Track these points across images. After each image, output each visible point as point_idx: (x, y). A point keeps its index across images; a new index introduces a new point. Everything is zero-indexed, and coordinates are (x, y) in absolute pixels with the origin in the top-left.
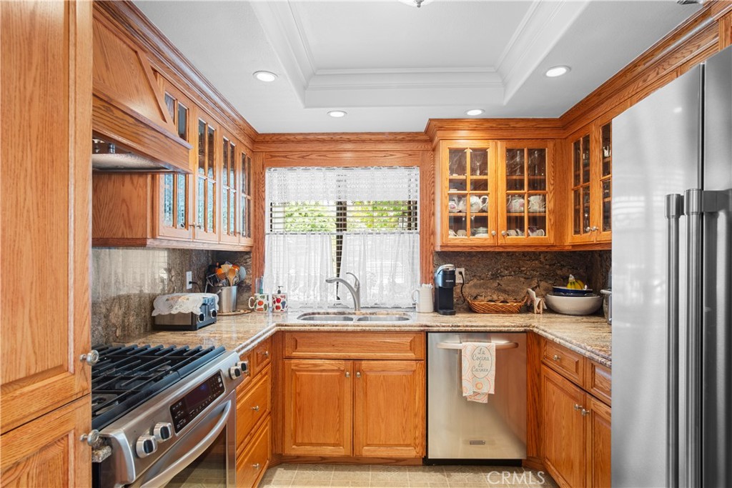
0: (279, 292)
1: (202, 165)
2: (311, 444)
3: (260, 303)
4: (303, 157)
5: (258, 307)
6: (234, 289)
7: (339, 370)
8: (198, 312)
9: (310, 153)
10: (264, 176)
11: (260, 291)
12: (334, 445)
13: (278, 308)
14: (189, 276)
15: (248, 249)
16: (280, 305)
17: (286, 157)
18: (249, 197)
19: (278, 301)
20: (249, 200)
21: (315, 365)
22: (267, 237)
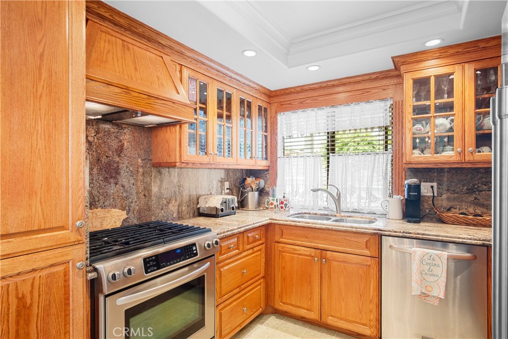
0: (284, 197)
1: (220, 116)
2: (292, 305)
3: (272, 204)
4: (301, 103)
5: (271, 206)
6: (256, 193)
7: (310, 256)
8: (219, 207)
9: (306, 99)
10: (277, 119)
11: (273, 196)
12: (307, 310)
13: (282, 207)
14: (227, 185)
15: (266, 168)
16: (283, 206)
17: (290, 104)
18: (266, 134)
19: (282, 203)
20: (266, 137)
21: (294, 250)
22: (279, 159)
